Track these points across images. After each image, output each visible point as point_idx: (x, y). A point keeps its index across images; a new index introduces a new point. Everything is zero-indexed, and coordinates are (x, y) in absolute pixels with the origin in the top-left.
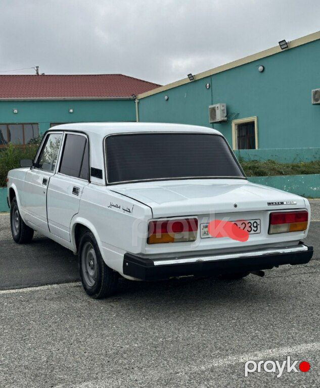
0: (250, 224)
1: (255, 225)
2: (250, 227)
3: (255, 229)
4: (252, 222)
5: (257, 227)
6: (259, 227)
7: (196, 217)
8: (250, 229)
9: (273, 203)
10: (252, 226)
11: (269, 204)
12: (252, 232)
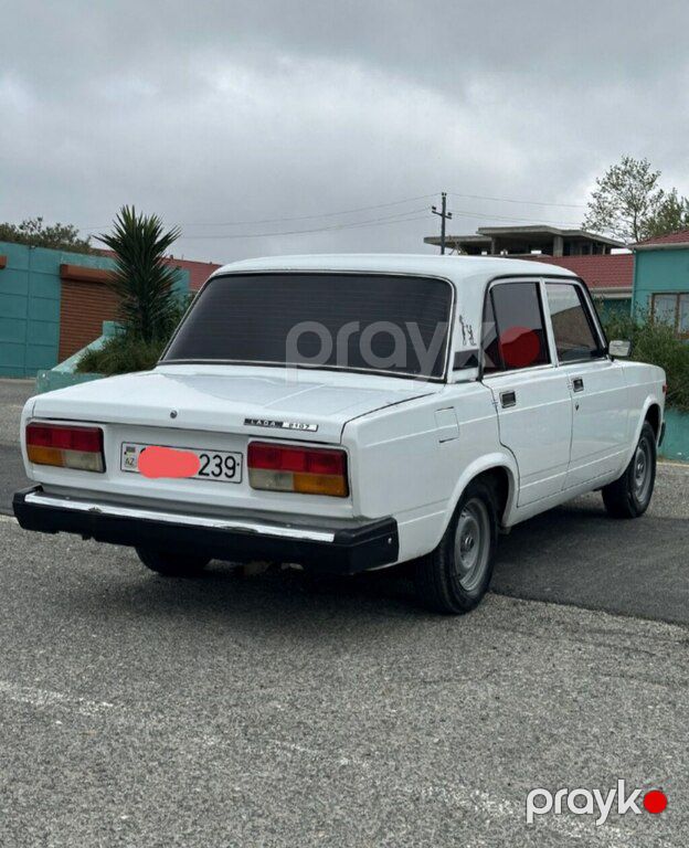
0: (218, 461)
1: (230, 463)
2: (219, 465)
3: (230, 473)
4: (224, 456)
5: (233, 468)
6: (238, 469)
7: (102, 426)
8: (217, 471)
9: (255, 421)
10: (223, 466)
11: (248, 421)
12: (223, 477)
